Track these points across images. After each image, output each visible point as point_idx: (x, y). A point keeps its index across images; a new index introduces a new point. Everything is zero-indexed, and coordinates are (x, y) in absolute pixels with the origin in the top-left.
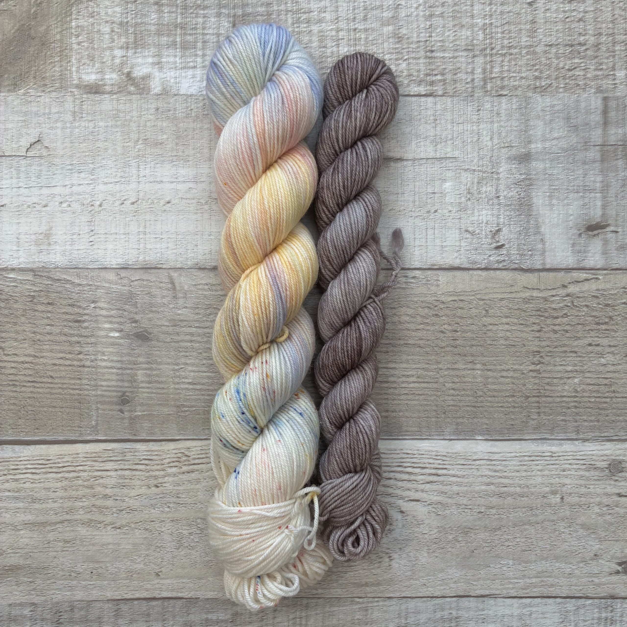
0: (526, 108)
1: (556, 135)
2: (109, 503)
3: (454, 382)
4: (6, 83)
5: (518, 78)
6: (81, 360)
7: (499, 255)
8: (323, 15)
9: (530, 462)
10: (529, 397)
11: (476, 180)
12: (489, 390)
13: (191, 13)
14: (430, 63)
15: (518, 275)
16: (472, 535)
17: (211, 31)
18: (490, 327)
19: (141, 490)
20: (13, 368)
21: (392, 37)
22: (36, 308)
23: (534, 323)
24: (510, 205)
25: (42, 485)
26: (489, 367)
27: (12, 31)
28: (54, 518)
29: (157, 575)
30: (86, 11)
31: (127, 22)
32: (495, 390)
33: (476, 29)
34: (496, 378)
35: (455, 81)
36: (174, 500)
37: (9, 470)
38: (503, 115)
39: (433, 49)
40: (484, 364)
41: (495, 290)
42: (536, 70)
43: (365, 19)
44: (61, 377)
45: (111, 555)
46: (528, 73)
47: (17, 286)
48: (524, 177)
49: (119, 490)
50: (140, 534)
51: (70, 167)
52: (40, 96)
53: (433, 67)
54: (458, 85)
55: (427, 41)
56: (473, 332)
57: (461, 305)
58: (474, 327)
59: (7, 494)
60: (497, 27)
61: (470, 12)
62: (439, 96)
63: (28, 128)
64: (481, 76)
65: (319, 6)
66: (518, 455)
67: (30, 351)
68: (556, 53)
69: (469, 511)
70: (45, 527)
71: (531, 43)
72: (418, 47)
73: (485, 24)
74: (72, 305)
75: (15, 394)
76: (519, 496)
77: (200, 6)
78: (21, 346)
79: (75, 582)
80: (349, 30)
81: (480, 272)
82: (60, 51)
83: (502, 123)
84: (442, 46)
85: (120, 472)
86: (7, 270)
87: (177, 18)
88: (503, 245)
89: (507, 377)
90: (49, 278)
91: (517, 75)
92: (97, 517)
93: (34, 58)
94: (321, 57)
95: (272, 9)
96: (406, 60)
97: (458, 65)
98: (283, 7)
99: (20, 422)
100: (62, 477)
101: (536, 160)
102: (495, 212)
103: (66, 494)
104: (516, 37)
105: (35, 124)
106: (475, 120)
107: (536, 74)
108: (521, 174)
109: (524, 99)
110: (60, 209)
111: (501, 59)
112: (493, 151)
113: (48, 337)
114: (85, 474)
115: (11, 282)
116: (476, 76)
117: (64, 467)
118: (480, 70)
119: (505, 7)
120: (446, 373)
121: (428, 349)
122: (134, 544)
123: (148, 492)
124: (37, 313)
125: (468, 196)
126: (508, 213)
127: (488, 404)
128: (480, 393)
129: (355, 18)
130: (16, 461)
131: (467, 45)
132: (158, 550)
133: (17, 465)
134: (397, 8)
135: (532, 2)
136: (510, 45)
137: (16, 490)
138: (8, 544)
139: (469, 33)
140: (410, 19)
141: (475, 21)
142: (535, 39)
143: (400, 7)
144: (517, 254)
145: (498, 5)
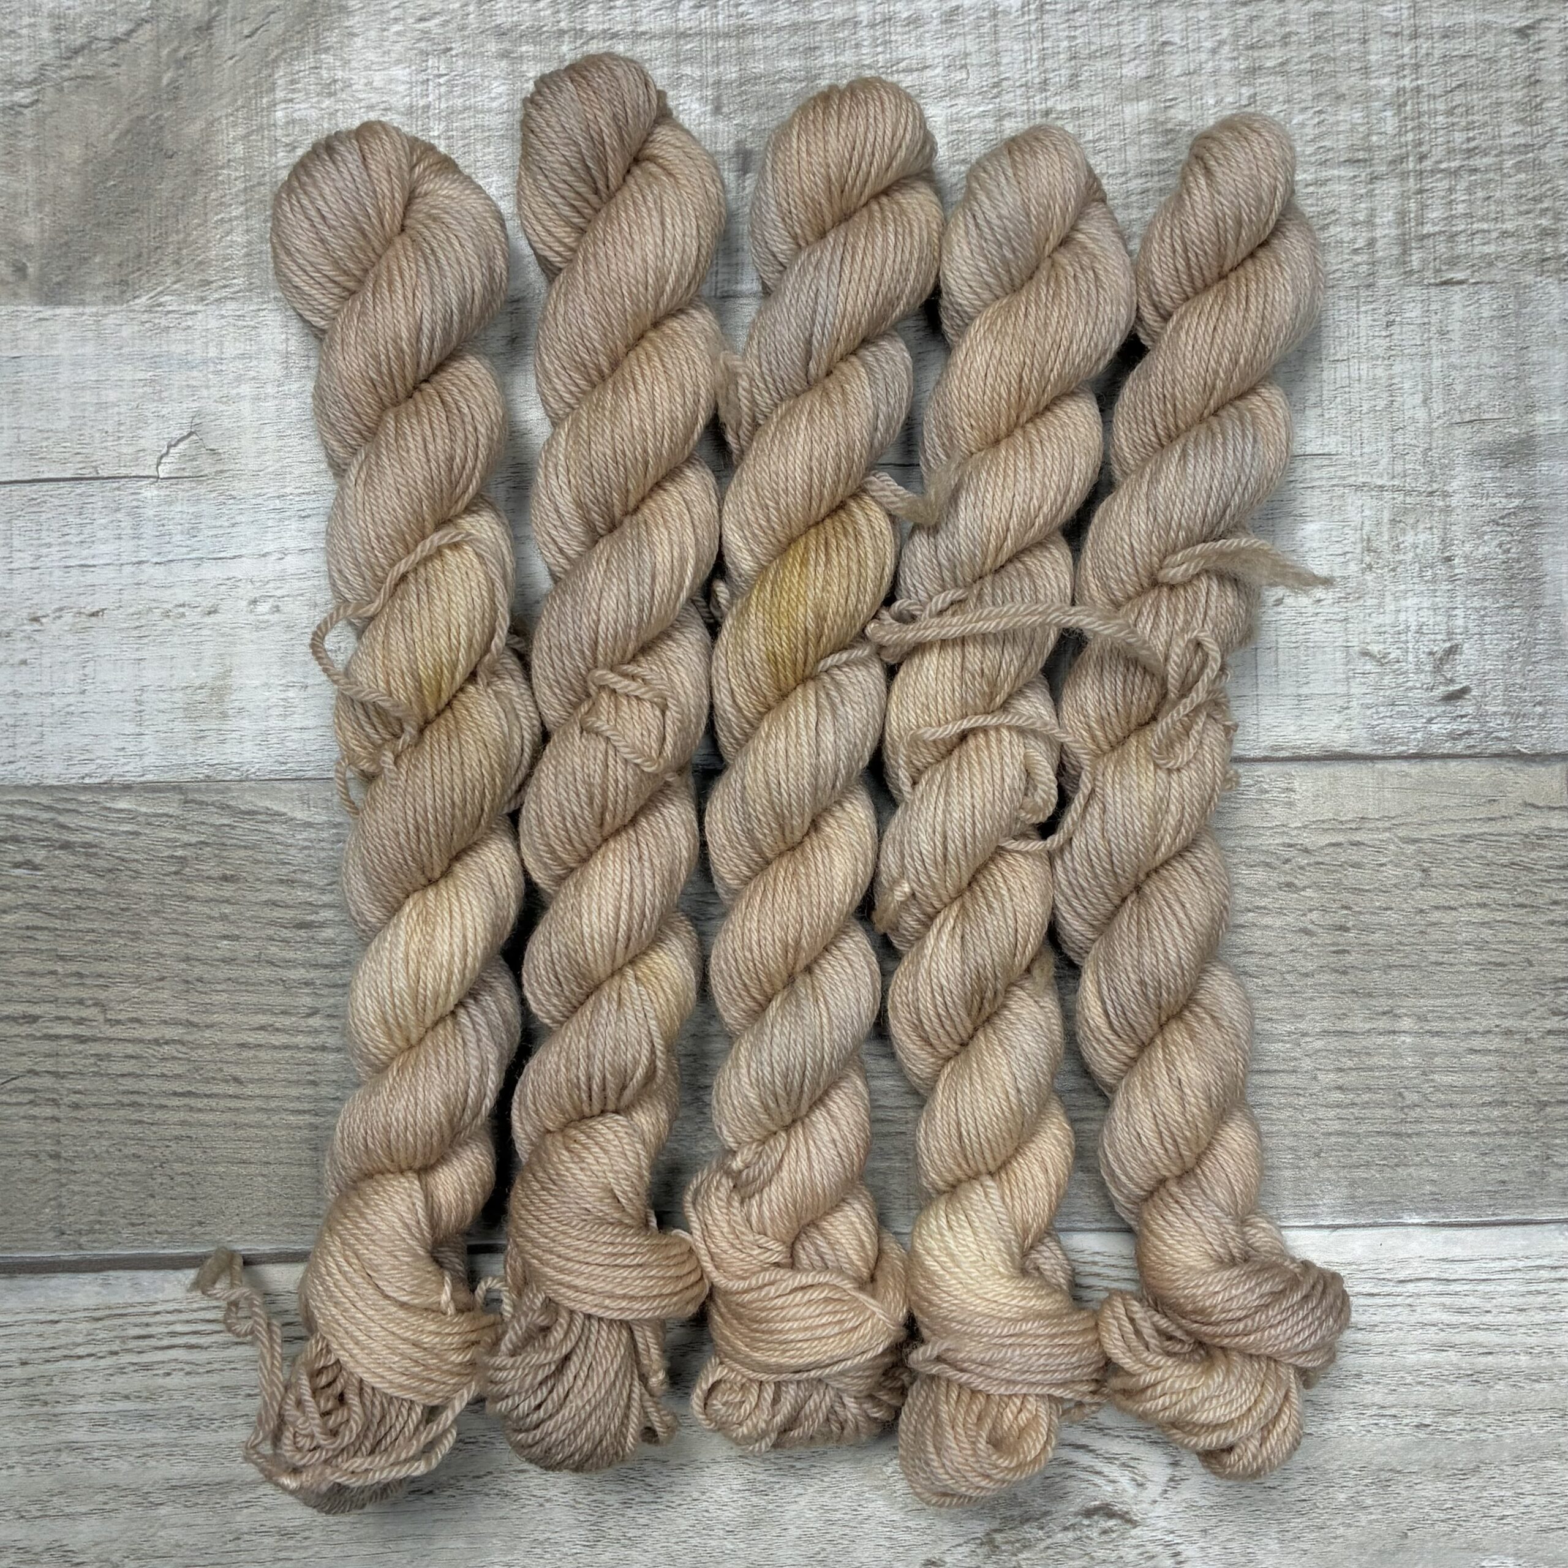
0: (1518, 315)
3: (1341, 1070)
4: (99, 280)
5: (1494, 235)
6: (316, 1032)
7: (1455, 719)
8: (959, 75)
9: (1555, 1285)
10: (1546, 1104)
11: (1386, 516)
12: (1437, 1089)
15: (1506, 772)
16: (1401, 1489)
18: (1436, 916)
20: (132, 1057)
21: (1149, 131)
22: (190, 893)
23: (1555, 903)
24: (1482, 581)
25: (215, 1378)
26: (1436, 1026)
27: (112, 137)
30: (312, 80)
31: (427, 107)
32: (1450, 1087)
33: (1377, 105)
34: (1454, 1054)
37: (124, 1339)
38: (1456, 336)
40: (1421, 1018)
41: (1447, 814)
42: (1544, 212)
43: (1074, 83)
44: (260, 1080)
46: (1521, 220)
47: (136, 834)
48: (1517, 502)
50: (487, 1508)
51: (278, 504)
52: (194, 313)
56: (1389, 929)
57: (1355, 855)
58: (1392, 917)
59: (121, 1405)
60: (1433, 97)
61: (1358, 59)
63: (161, 399)
64: (1394, 232)
65: (946, 51)
66: (1520, 1265)
67: (178, 1010)
69: (1391, 1422)
70: (225, 1495)
71: (1529, 140)
73: (1400, 91)
74: (290, 882)
75: (137, 1130)
76: (1528, 1377)
78: (152, 996)
81: (1404, 766)
82: (246, 189)
83: (1454, 359)
86: (111, 789)
88: (1465, 691)
89: (1485, 1052)
90: (224, 807)
91: (1492, 225)
93: (173, 209)
97: (1331, 203)
99: (153, 1206)
101: (1550, 457)
102: (1441, 601)
104: (1485, 124)
105: (181, 388)
106: (1379, 351)
107: (1544, 222)
108: (1508, 496)
109: (1512, 292)
110: (252, 618)
111: (1445, 184)
112: (1431, 433)
113: (225, 971)
115: (121, 821)
116: (1379, 233)
118: (1390, 216)
119: (1455, 43)
120: (1319, 1044)
121: (1267, 980)
124: (192, 906)
125: (1367, 559)
126: (1476, 603)
127: (1435, 1127)
128: (1412, 1097)
129: (1045, 82)
130: (144, 1314)
131: (1352, 148)
132: (538, 1551)
133: (147, 1325)
134: (1159, 53)
135: (1528, 27)
136: (1472, 144)
137: (145, 1394)
138: (126, 1546)
139: (1357, 116)
140: (1198, 81)
141: (1372, 83)
142: (1535, 129)
143: (1168, 49)
144: (1504, 714)
145: (1436, 37)
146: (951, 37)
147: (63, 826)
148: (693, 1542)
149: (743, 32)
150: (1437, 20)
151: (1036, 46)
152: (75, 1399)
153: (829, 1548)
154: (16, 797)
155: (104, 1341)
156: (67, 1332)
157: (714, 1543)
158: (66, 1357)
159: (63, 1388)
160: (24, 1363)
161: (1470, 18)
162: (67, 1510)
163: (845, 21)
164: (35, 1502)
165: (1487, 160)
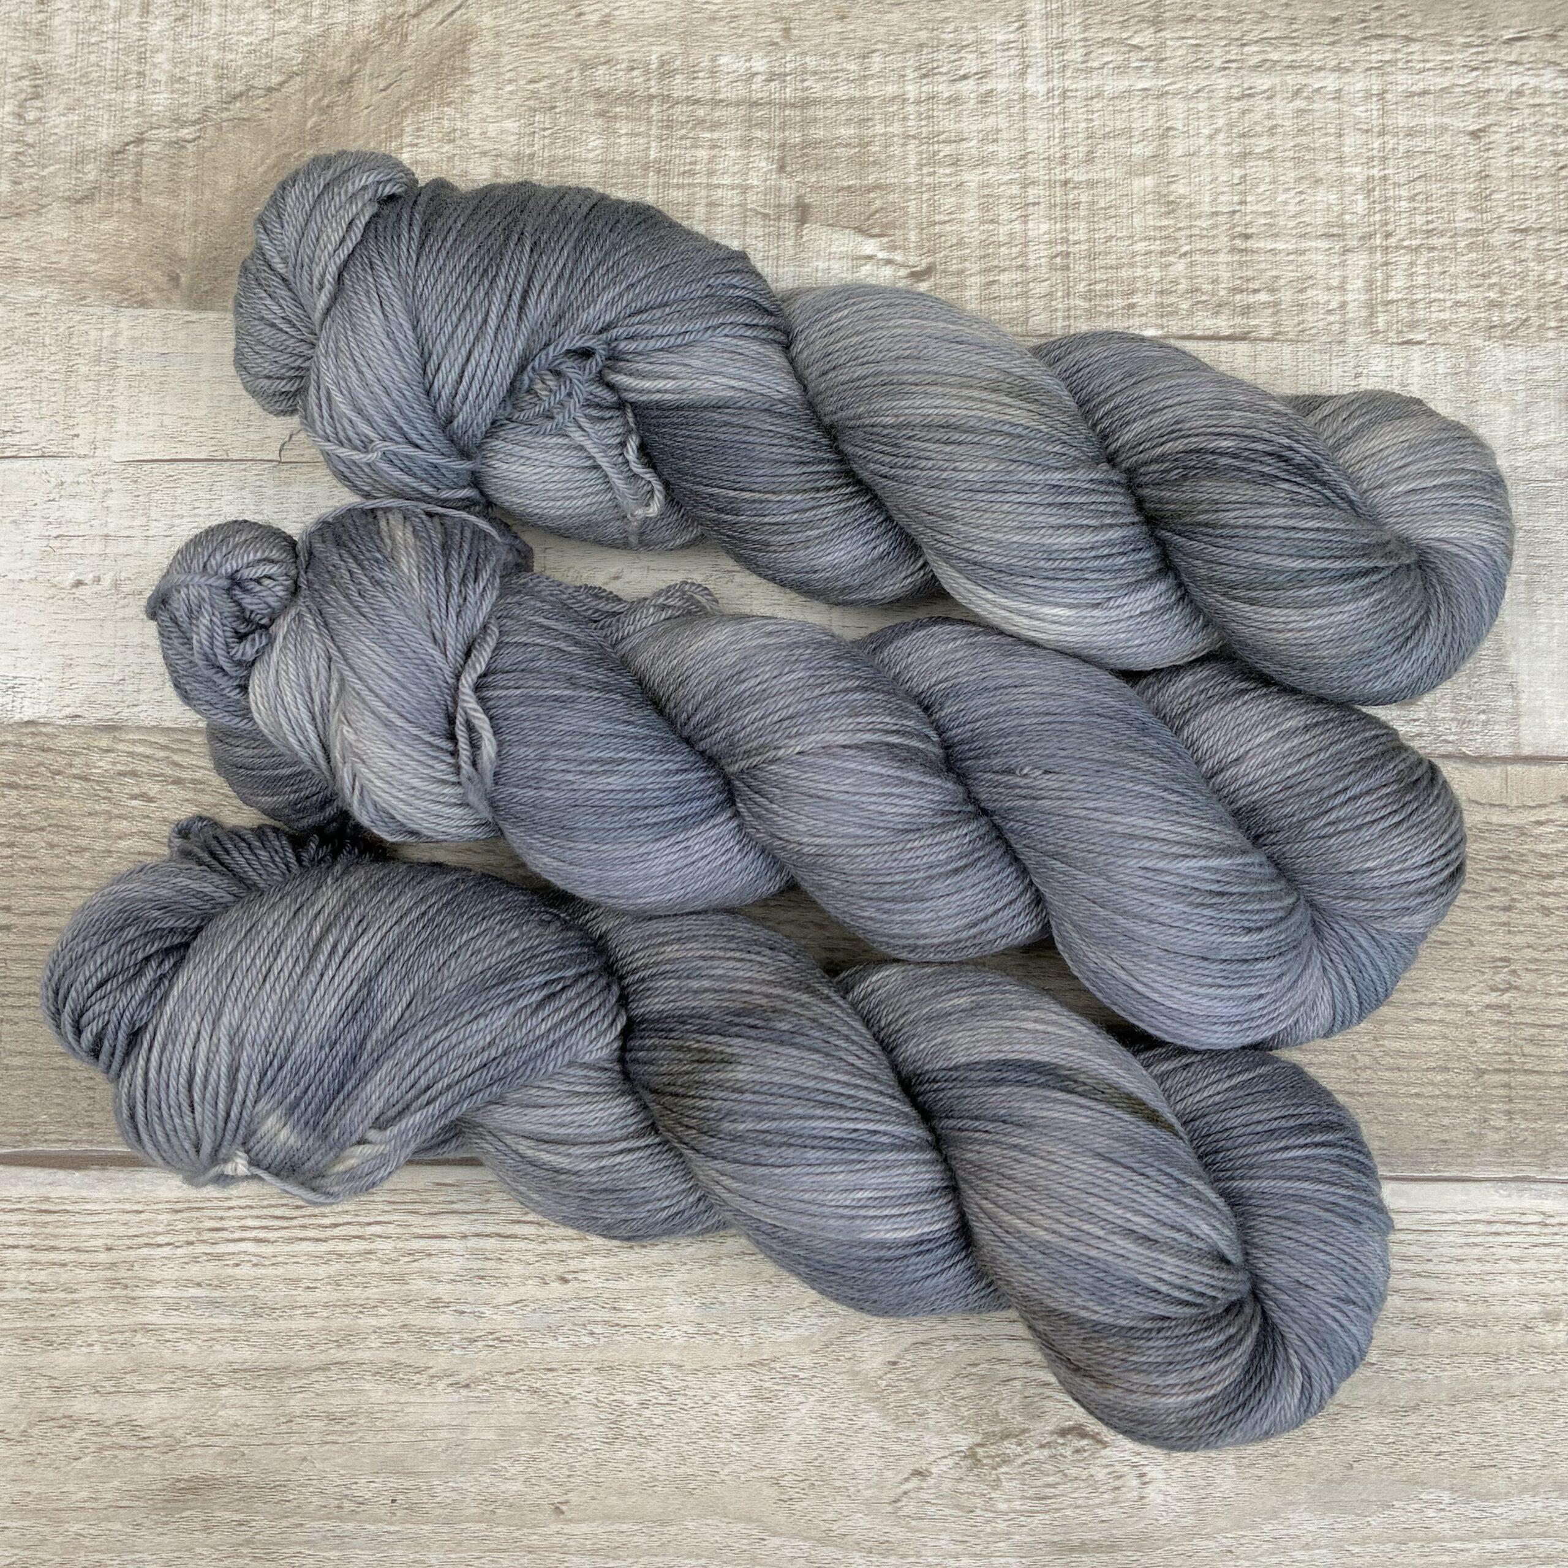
0: (1468, 373)
1: (1541, 439)
2: (445, 1320)
5: (1449, 304)
7: (1408, 722)
8: (991, 148)
9: (1490, 1239)
10: (1484, 1072)
12: (1386, 1053)
13: (681, 138)
14: (1241, 264)
15: (1455, 770)
16: (1348, 1422)
17: (727, 180)
19: (523, 1289)
21: (1153, 202)
23: (1495, 890)
25: (280, 1270)
28: (304, 1357)
29: (558, 1511)
30: (435, 128)
32: (1399, 1052)
33: (1349, 189)
34: (1405, 1021)
35: (1302, 307)
36: (605, 1315)
37: (199, 1231)
39: (1249, 231)
42: (1492, 286)
43: (1090, 159)
45: (443, 1457)
46: (1472, 293)
49: (468, 1288)
50: (518, 1402)
53: (1250, 273)
54: (1309, 316)
55: (1234, 212)
59: (193, 1292)
60: (1398, 185)
61: (1334, 150)
62: (1262, 340)
64: (1363, 297)
65: (980, 127)
66: (1459, 1218)
68: (1538, 249)
70: (281, 1380)
71: (1479, 225)
72: (1215, 226)
73: (1370, 179)
76: (1464, 1323)
77: (704, 121)
79: (350, 1526)
80: (1051, 184)
84: (1271, 225)
85: (472, 1243)
87: (648, 149)
89: (1431, 1022)
91: (1447, 296)
92: (413, 1356)
94: (984, 244)
95: (870, 132)
96: (1185, 254)
97: (1308, 270)
98: (896, 128)
100: (330, 1253)
103: (339, 1295)
104: (1442, 210)
107: (1492, 295)
109: (1463, 353)
111: (1407, 259)
114: (388, 1245)
116: (1350, 297)
117: (336, 1225)
118: (1360, 283)
119: (1417, 141)
122: (503, 1430)
123: (542, 1293)
127: (1385, 1088)
128: (1364, 1060)
129: (1065, 156)
130: (219, 1208)
131: (1328, 224)
132: (562, 1445)
133: (222, 1218)
134: (1163, 136)
135: (1479, 130)
136: (1430, 227)
137: (215, 1282)
138: (188, 1423)
139: (1333, 198)
140: (1196, 162)
141: (1347, 170)
142: (1486, 216)
143: (1171, 133)
144: (1452, 719)
145: (1401, 135)
146: (985, 115)
147: (176, 764)
148: (703, 1443)
149: (806, 103)
150: (1402, 121)
151: (1058, 125)
152: (152, 1283)
153: (826, 1454)
154: (136, 737)
155: (182, 1232)
156: (149, 1222)
157: (722, 1445)
158: (147, 1245)
159: (142, 1274)
160: (109, 1249)
161: (1430, 121)
162: (138, 1387)
163: (895, 98)
164: (109, 1379)
165: (1445, 240)
